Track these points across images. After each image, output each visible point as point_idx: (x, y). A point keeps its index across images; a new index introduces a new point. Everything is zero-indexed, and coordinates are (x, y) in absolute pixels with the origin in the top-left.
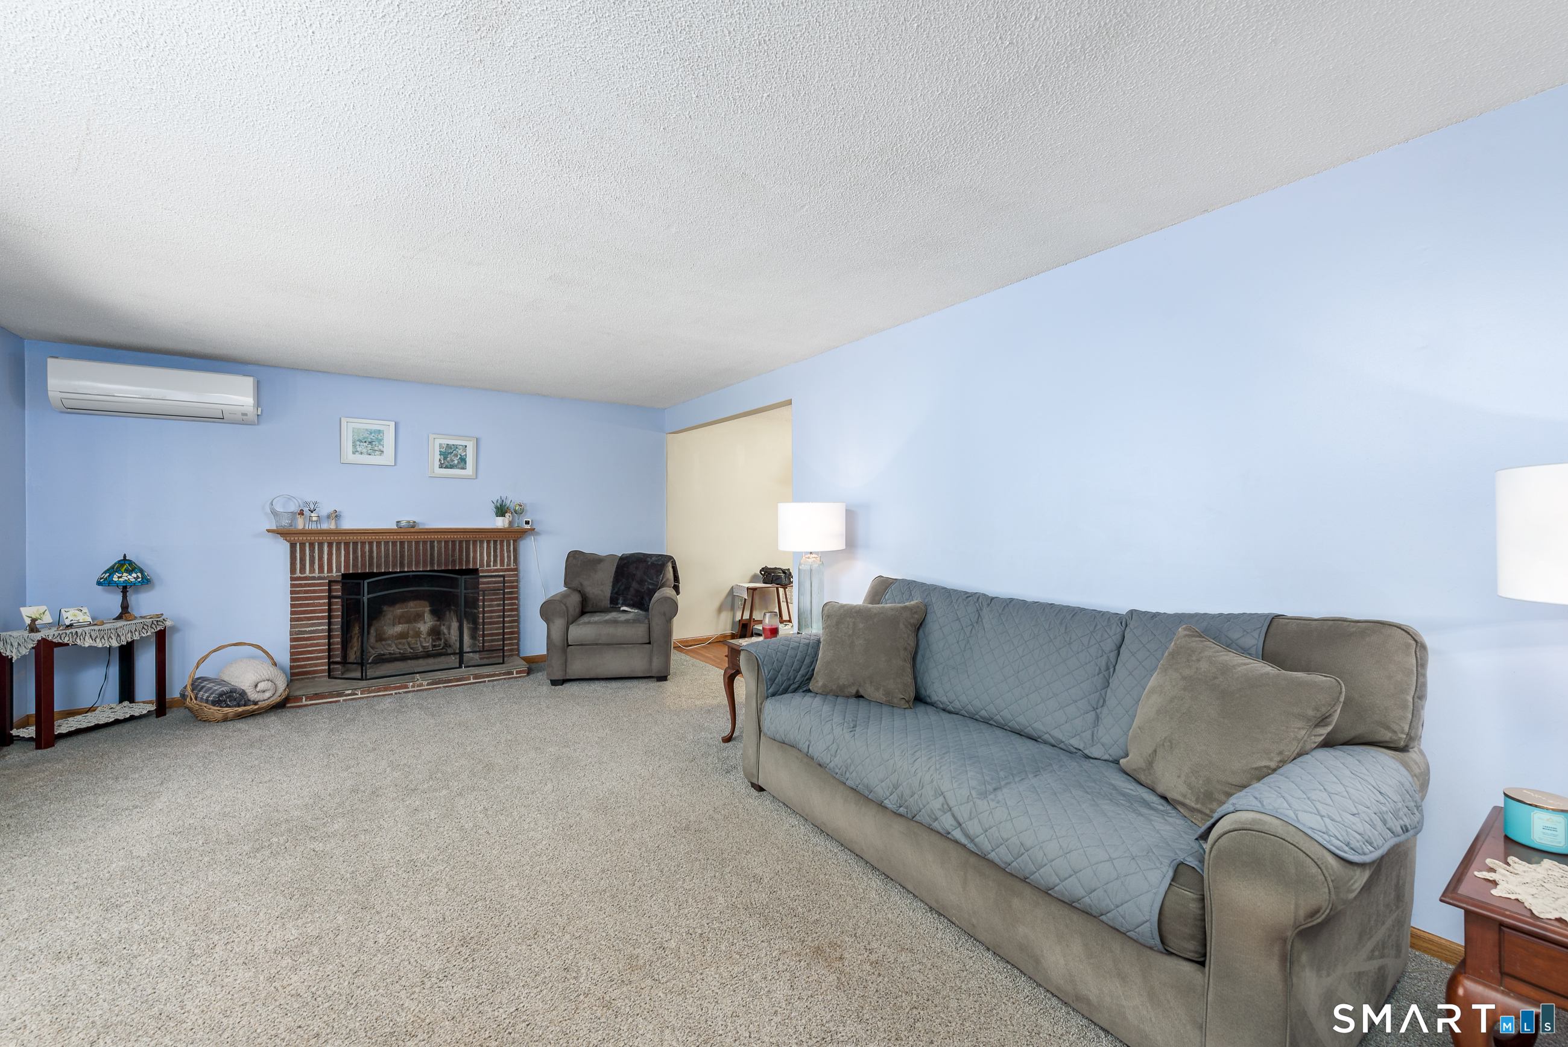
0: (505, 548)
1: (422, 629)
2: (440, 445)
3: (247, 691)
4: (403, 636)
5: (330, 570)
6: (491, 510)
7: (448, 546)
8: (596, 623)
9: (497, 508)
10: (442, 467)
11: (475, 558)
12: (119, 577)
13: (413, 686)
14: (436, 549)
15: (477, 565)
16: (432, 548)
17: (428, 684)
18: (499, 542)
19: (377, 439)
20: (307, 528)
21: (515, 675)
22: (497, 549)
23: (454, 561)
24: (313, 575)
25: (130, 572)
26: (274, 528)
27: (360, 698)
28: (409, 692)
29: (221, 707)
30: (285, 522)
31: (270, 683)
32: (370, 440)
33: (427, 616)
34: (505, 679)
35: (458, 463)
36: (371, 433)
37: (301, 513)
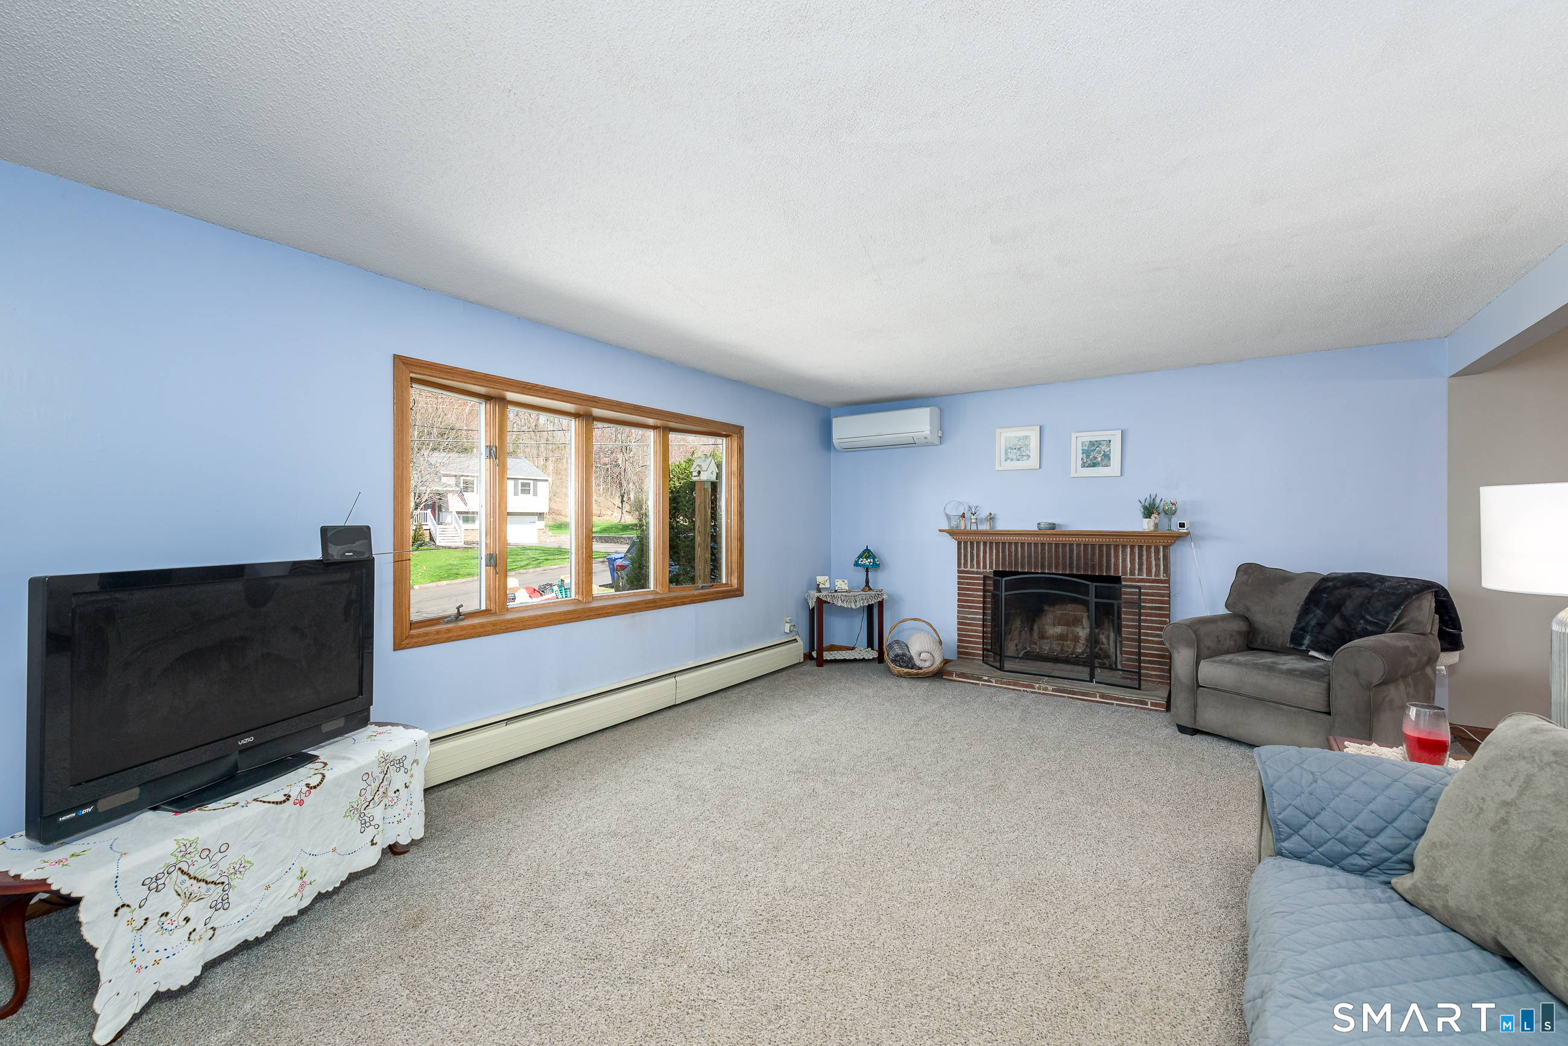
0: (1153, 555)
1: (1081, 634)
2: (1083, 443)
3: (914, 657)
4: (1062, 637)
5: (985, 567)
6: (1139, 511)
7: (1088, 549)
8: (1239, 664)
9: (1145, 508)
10: (1084, 467)
11: (1116, 564)
12: (862, 561)
13: (1039, 688)
14: (1075, 552)
15: (1118, 573)
16: (1071, 551)
17: (1053, 690)
18: (1145, 548)
19: (1025, 444)
20: (968, 528)
21: (1149, 706)
22: (1142, 556)
23: (1093, 567)
24: (973, 570)
25: (867, 558)
26: (946, 527)
27: (995, 686)
28: (1035, 693)
29: (896, 665)
30: (954, 523)
31: (929, 654)
32: (1019, 447)
33: (1085, 622)
34: (1136, 707)
35: (1102, 459)
36: (1020, 440)
37: (963, 516)
